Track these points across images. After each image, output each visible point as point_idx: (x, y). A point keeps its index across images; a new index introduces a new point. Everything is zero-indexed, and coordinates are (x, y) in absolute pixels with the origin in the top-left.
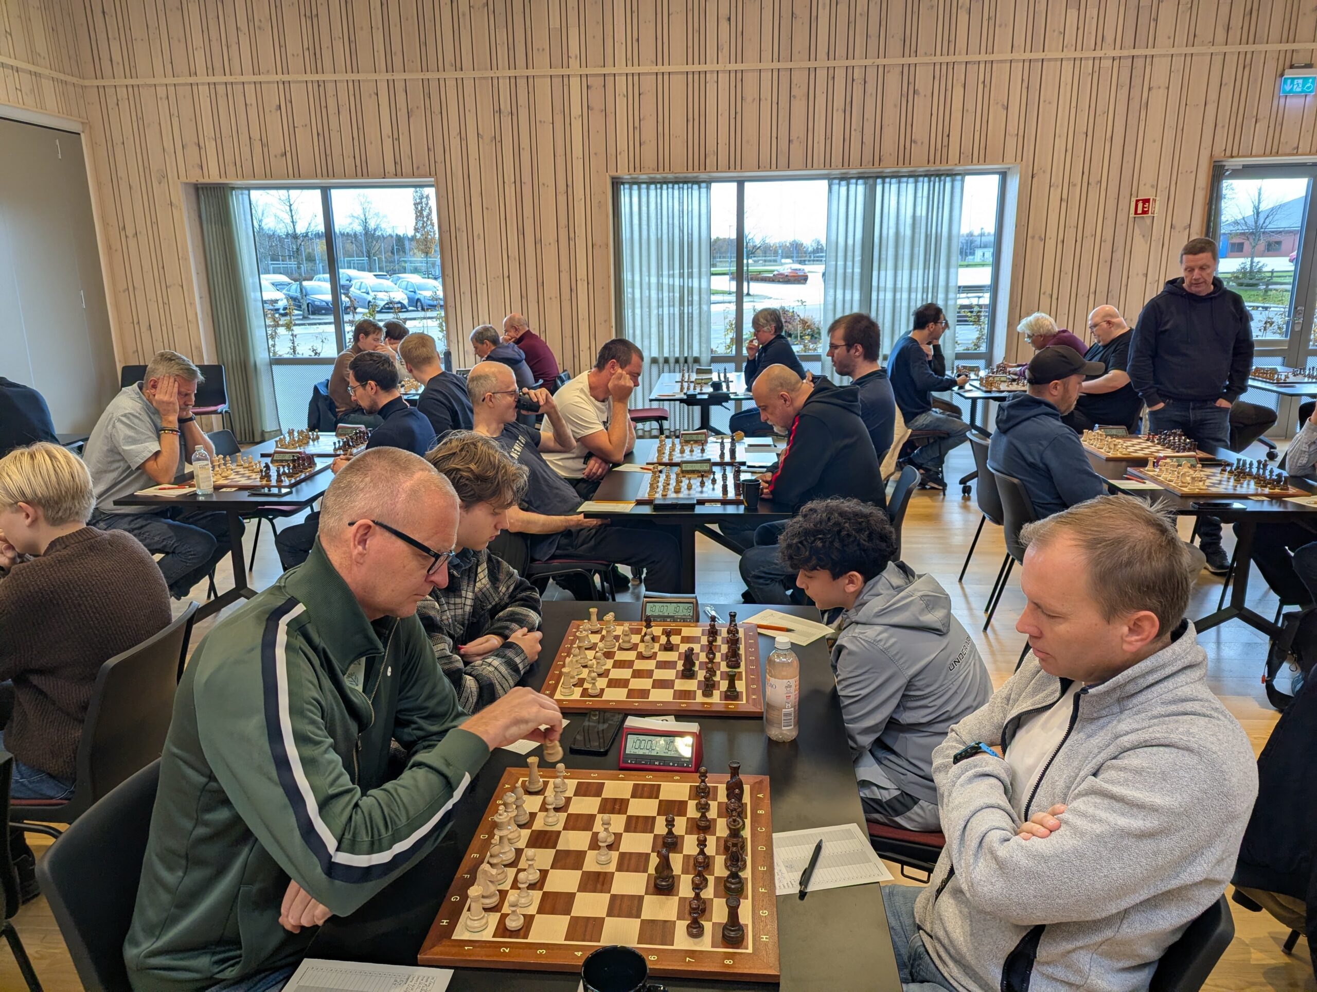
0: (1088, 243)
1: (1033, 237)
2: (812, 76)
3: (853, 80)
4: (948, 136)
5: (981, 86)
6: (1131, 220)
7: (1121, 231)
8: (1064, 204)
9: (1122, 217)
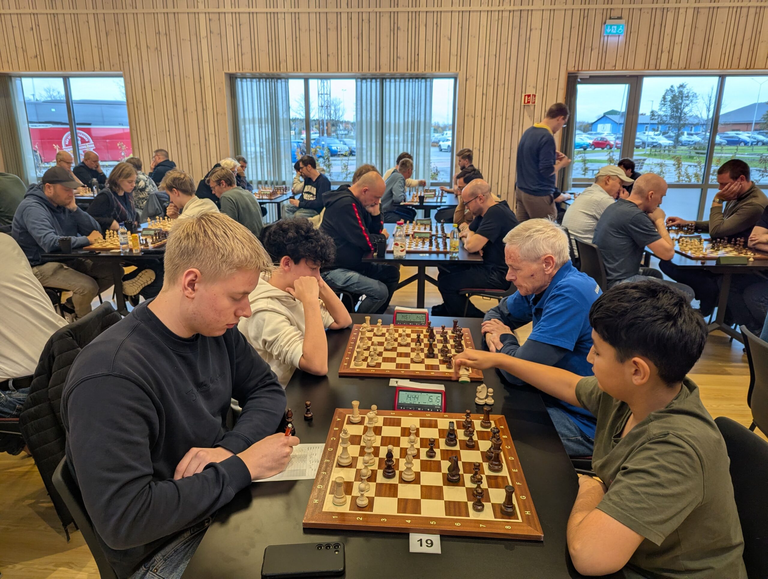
0: (499, 119)
1: (468, 116)
2: (339, 17)
3: (363, 20)
4: (418, 55)
5: (435, 26)
6: (522, 107)
7: (517, 113)
8: (484, 97)
9: (517, 105)
